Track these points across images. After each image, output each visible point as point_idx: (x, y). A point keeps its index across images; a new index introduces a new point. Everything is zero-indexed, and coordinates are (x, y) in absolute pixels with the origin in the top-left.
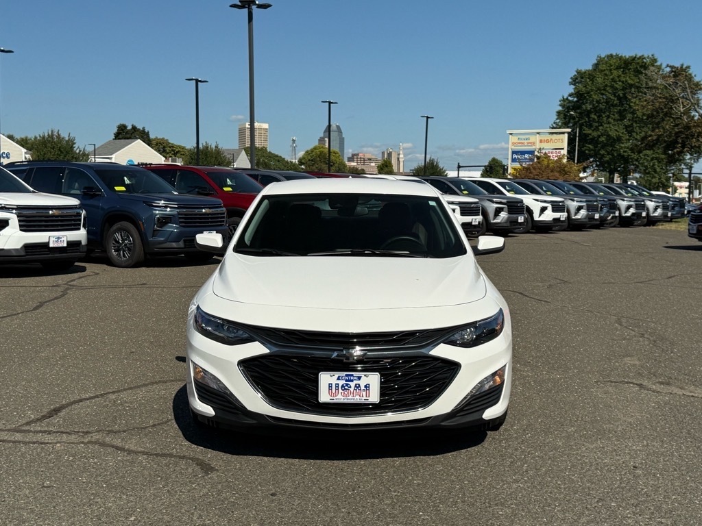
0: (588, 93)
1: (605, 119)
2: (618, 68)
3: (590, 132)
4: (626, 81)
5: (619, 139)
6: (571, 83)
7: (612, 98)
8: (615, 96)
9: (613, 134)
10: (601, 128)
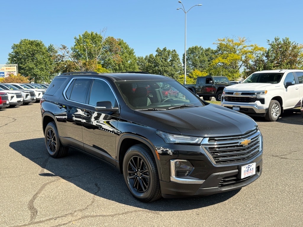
0: (20, 52)
1: (27, 61)
2: (29, 44)
3: (22, 66)
4: (33, 48)
5: (33, 68)
6: (12, 48)
7: (29, 54)
8: (30, 53)
9: (31, 66)
10: (26, 64)
